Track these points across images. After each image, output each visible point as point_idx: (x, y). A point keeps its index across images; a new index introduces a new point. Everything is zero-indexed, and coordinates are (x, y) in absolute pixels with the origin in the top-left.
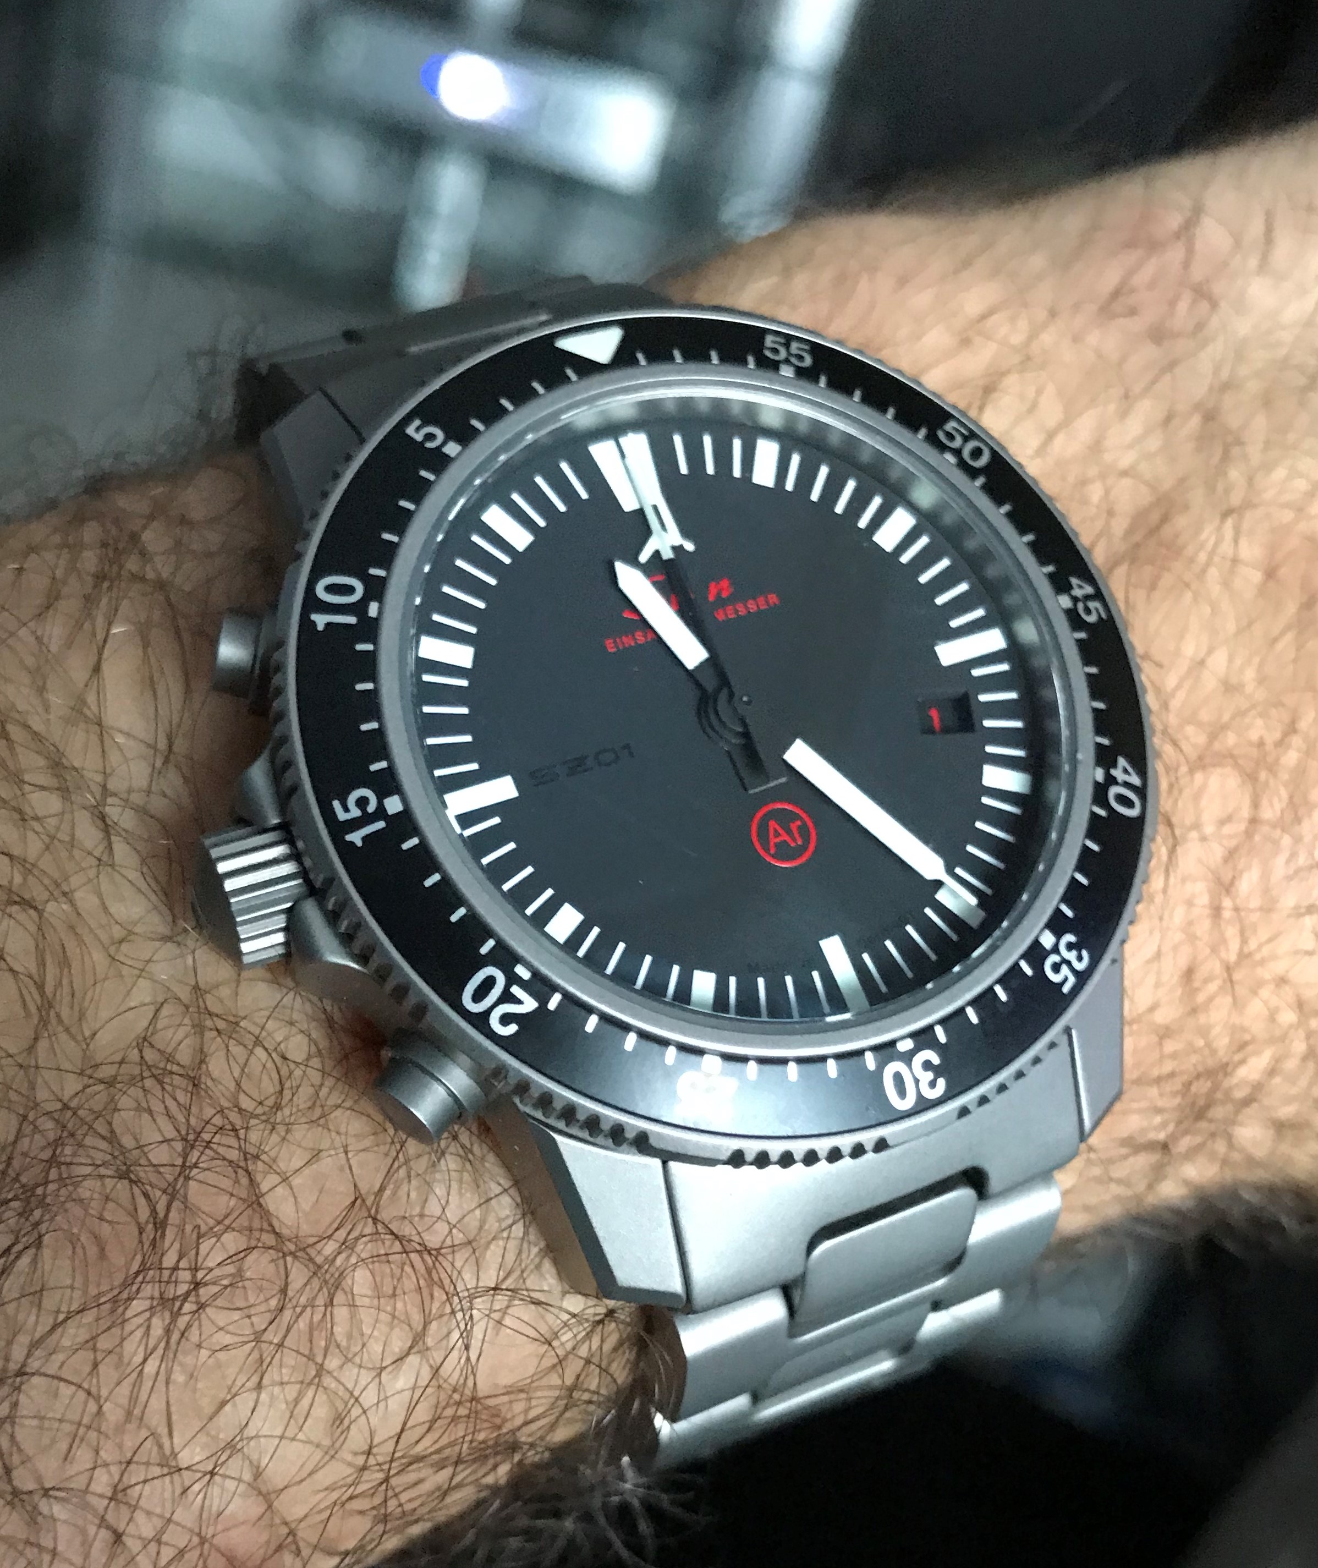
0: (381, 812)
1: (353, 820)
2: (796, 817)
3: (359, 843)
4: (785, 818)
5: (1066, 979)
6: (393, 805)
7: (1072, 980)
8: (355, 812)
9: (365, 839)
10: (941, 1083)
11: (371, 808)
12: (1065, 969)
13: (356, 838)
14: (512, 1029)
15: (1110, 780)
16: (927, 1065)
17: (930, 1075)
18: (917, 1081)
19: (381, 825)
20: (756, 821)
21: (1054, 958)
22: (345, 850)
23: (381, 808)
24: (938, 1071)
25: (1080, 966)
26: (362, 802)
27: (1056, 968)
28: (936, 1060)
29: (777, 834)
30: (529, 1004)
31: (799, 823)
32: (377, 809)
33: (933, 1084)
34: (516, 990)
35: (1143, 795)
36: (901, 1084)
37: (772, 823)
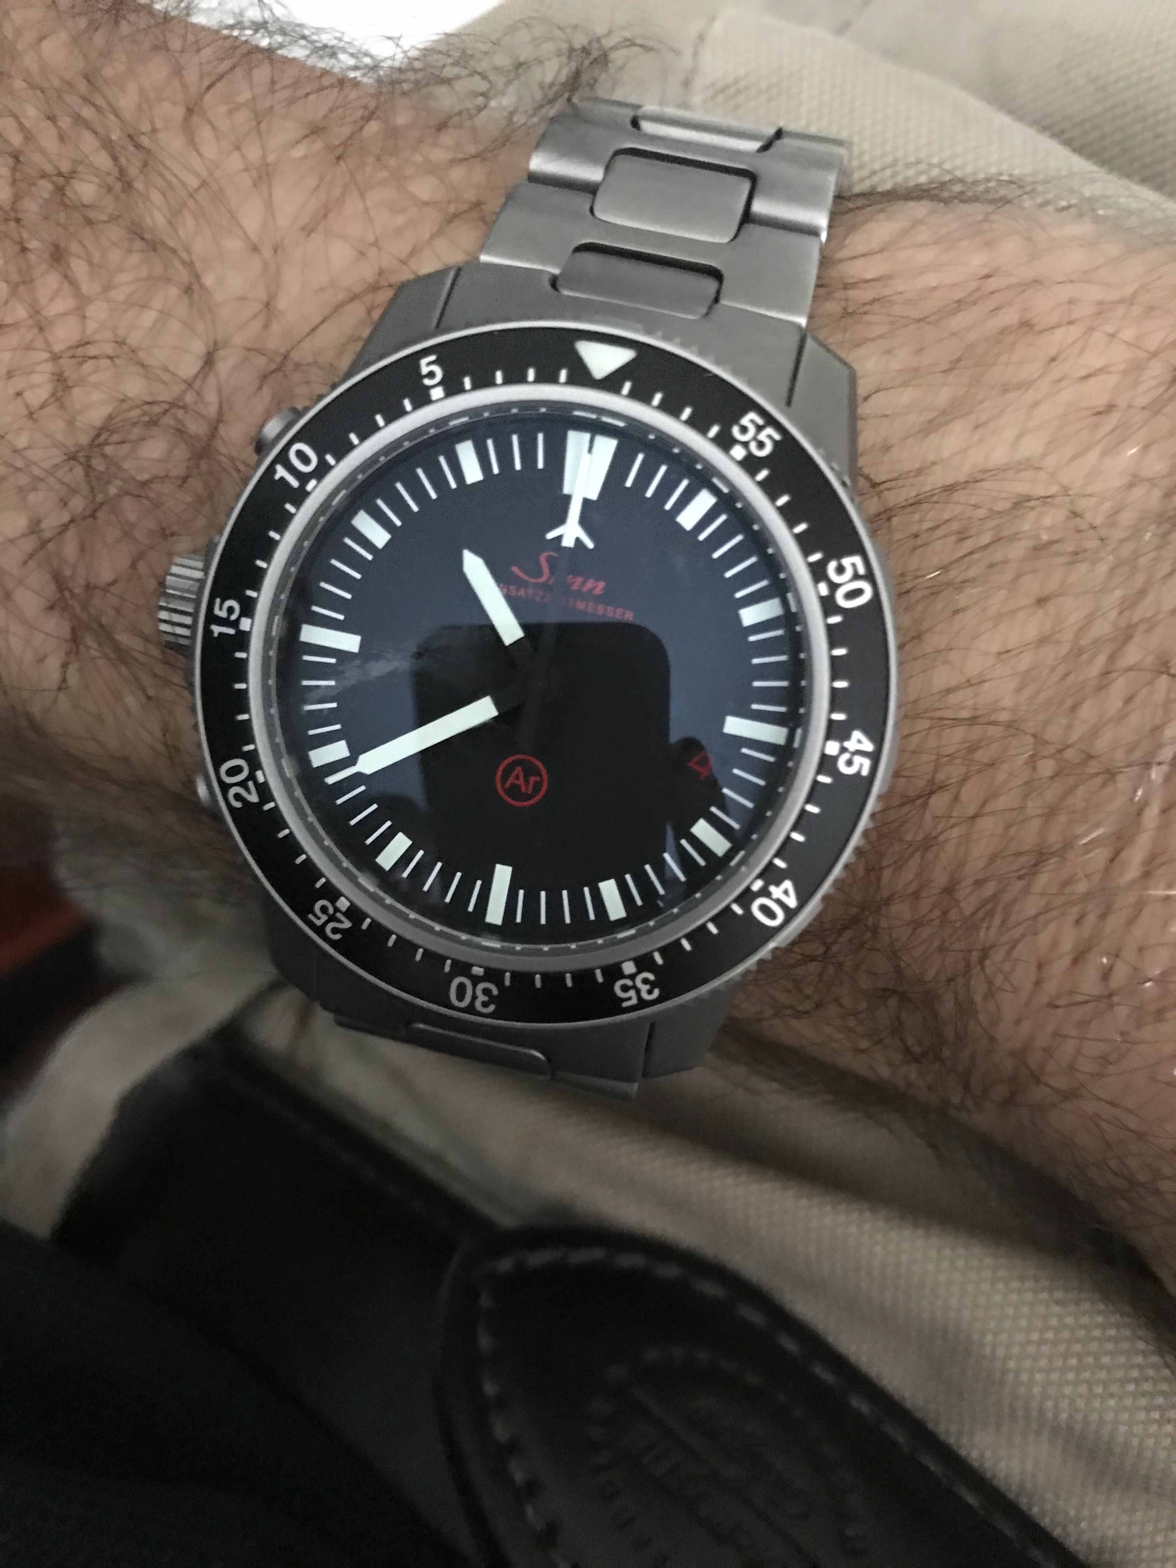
0: (235, 624)
1: (221, 618)
2: (539, 774)
3: (216, 635)
4: (530, 771)
5: (629, 999)
6: (245, 624)
7: (634, 1001)
8: (223, 614)
9: (220, 634)
10: (492, 1008)
11: (234, 617)
12: (632, 993)
13: (217, 629)
14: (238, 805)
15: (765, 892)
16: (486, 992)
17: (486, 999)
18: (474, 997)
19: (231, 631)
20: (510, 760)
21: (629, 982)
22: (207, 632)
23: (237, 621)
24: (492, 999)
25: (645, 996)
26: (231, 610)
27: (625, 989)
28: (495, 992)
29: (517, 778)
30: (254, 798)
31: (538, 779)
32: (235, 620)
33: (485, 1004)
34: (251, 784)
35: (790, 914)
36: (461, 991)
37: (519, 769)
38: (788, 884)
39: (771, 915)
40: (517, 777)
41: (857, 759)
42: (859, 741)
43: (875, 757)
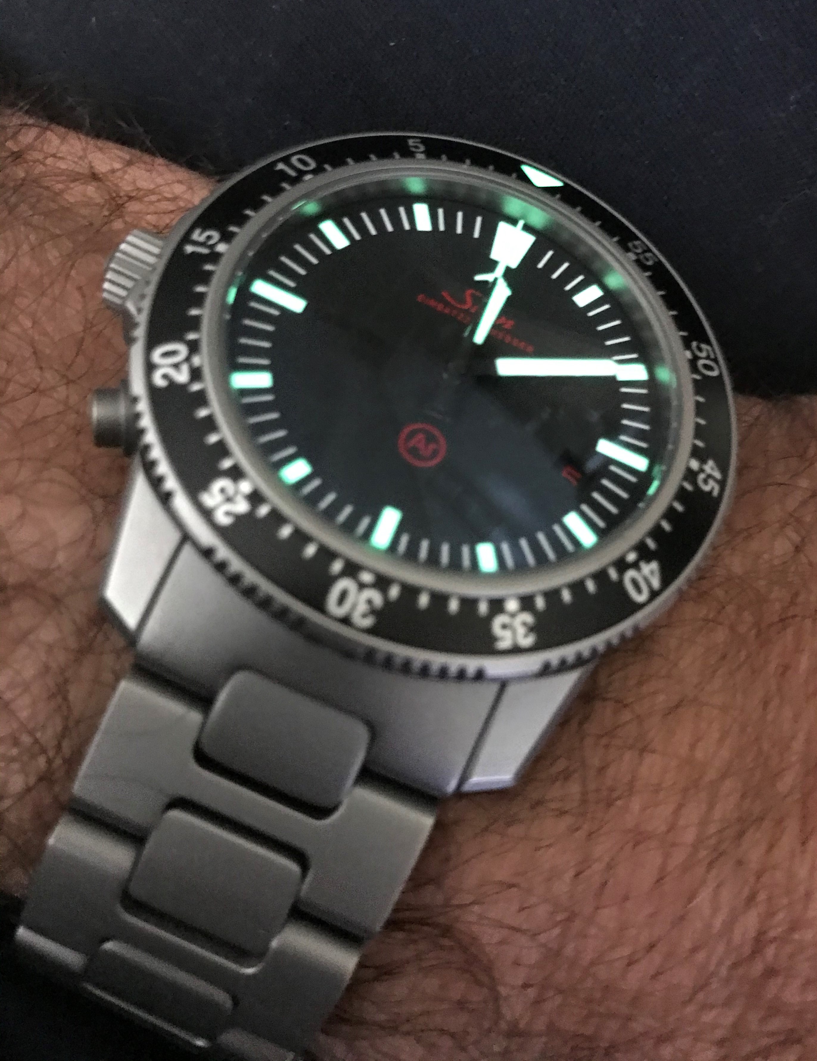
0: (212, 247)
1: (197, 242)
2: (438, 444)
3: (188, 252)
5: (505, 640)
6: (221, 248)
7: (508, 644)
8: (202, 239)
9: (193, 253)
10: (370, 620)
11: (211, 242)
12: (509, 634)
13: (189, 249)
14: (163, 384)
15: (636, 566)
16: (370, 602)
17: (366, 609)
18: (355, 605)
20: (413, 427)
21: (507, 620)
22: (179, 250)
23: (214, 245)
24: (373, 611)
25: (520, 641)
26: (209, 237)
28: (378, 604)
30: (182, 377)
31: (437, 448)
32: (212, 244)
33: (364, 616)
34: (184, 366)
35: (654, 594)
36: (343, 596)
37: (421, 436)
38: (654, 565)
39: (639, 590)
40: (419, 441)
41: (711, 483)
42: (712, 469)
43: (722, 484)
